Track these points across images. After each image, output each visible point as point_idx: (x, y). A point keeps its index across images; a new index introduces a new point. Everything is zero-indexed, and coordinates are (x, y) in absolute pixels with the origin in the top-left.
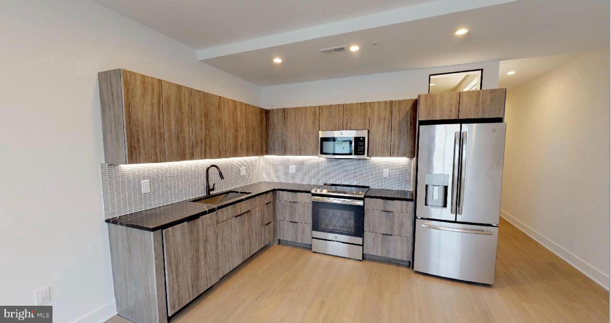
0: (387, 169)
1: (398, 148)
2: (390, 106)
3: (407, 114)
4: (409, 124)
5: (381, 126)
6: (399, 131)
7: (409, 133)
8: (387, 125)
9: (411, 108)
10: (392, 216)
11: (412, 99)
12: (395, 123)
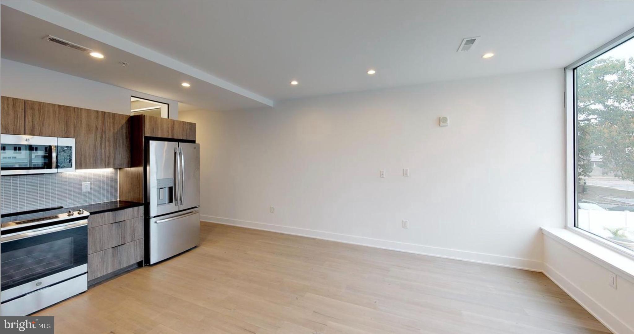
0: (88, 183)
1: (114, 159)
2: (103, 117)
3: (122, 127)
4: (125, 137)
5: (92, 136)
6: (115, 143)
7: (125, 145)
8: (99, 135)
9: (126, 122)
10: (123, 226)
11: (127, 115)
12: (109, 134)
